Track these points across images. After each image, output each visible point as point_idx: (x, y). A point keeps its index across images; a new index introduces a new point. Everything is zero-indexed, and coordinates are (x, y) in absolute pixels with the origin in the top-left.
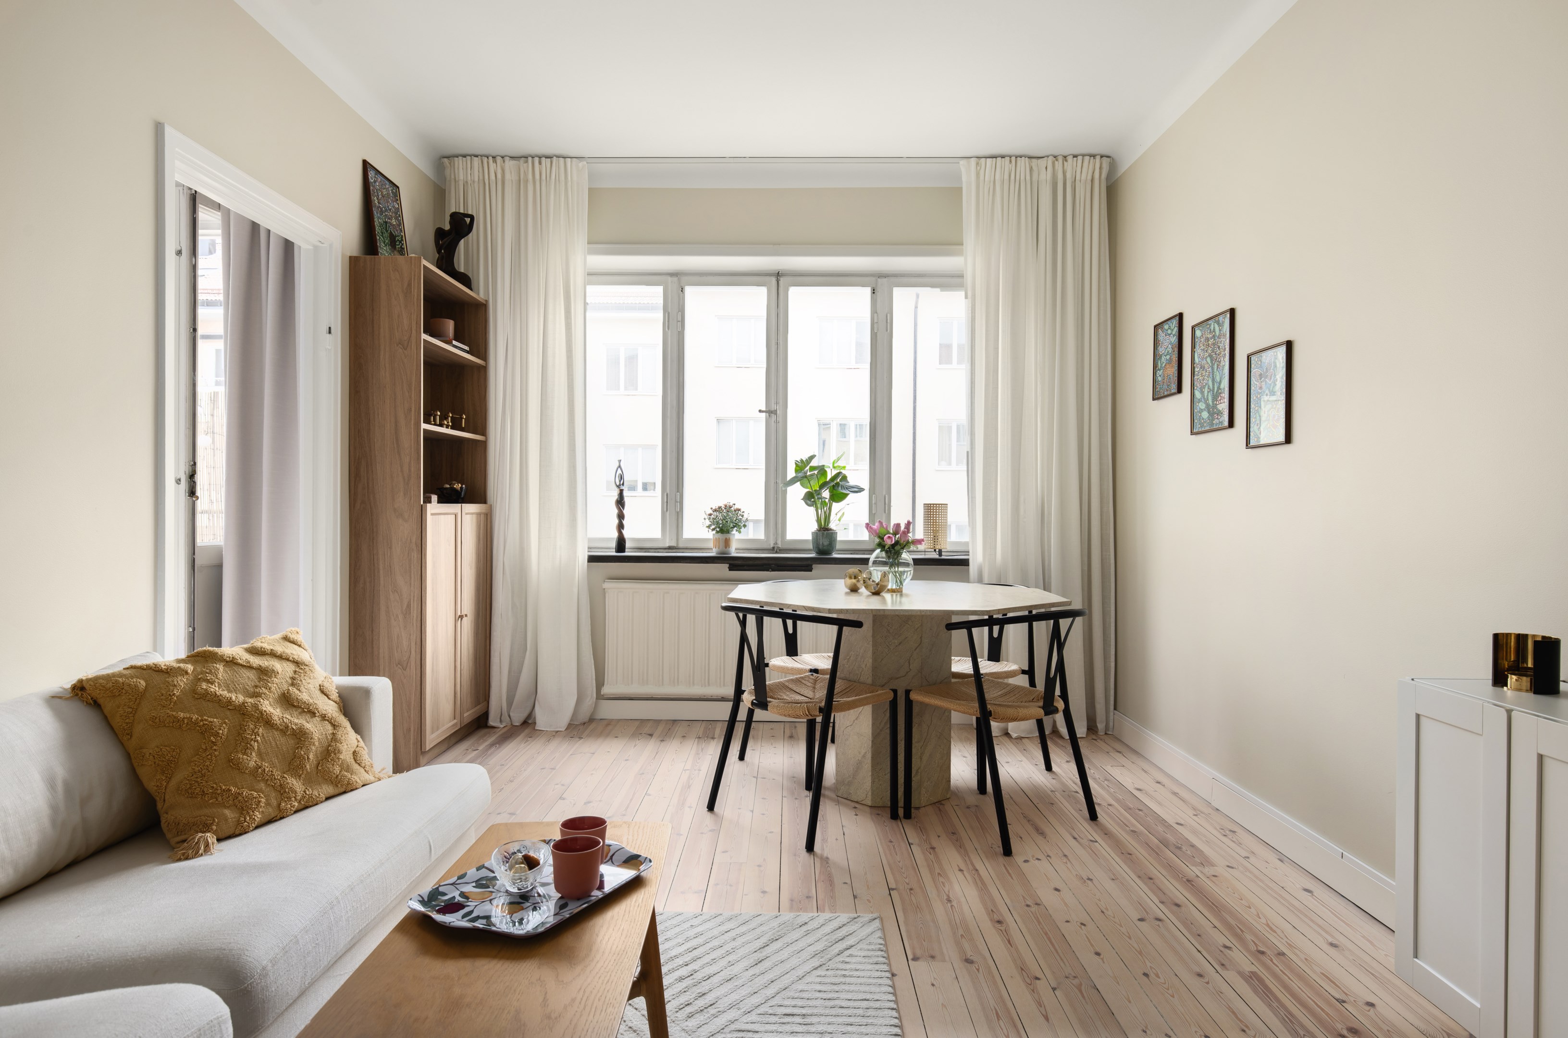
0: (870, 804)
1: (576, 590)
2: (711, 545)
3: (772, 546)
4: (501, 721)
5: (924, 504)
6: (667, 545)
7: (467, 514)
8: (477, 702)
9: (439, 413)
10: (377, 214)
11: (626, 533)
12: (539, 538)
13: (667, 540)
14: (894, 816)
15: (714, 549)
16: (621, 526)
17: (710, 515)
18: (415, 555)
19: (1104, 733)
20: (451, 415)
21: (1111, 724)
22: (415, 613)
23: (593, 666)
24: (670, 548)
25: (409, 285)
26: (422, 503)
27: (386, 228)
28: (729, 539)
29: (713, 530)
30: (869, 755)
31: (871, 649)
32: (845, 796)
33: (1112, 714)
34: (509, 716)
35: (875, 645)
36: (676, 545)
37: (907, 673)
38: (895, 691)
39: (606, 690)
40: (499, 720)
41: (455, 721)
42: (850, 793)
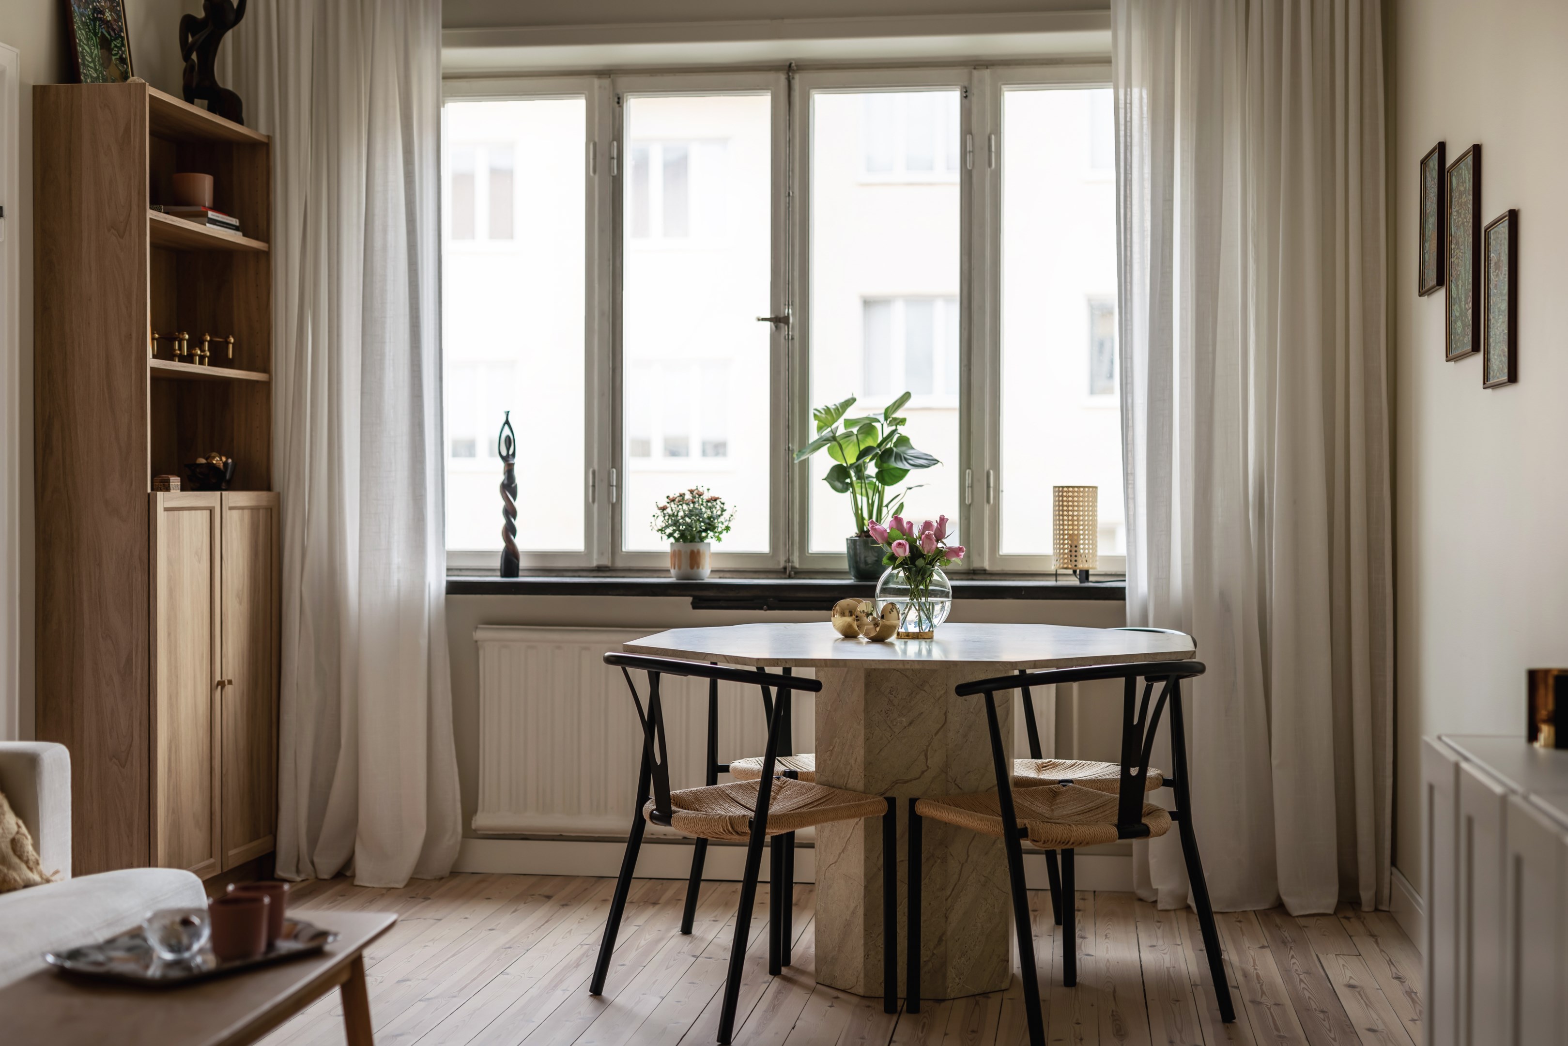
0: (862, 994)
1: (424, 642)
2: (667, 563)
3: (782, 565)
4: (298, 871)
5: (1055, 487)
6: (595, 563)
7: (231, 508)
8: (254, 835)
9: (187, 337)
10: (79, 7)
11: (522, 543)
12: (360, 551)
13: (595, 556)
14: (890, 1008)
15: (673, 571)
16: (510, 531)
17: (663, 509)
18: (139, 577)
19: (1372, 909)
20: (208, 338)
21: (1386, 892)
22: (139, 673)
23: (457, 778)
24: (600, 570)
25: (127, 130)
26: (149, 490)
27: (95, 29)
28: (698, 552)
29: (670, 535)
30: (861, 911)
31: (863, 732)
32: (828, 982)
33: (1387, 873)
34: (313, 863)
35: (869, 725)
36: (609, 564)
37: (923, 772)
38: (891, 802)
39: (481, 821)
40: (294, 869)
41: (212, 860)
42: (835, 977)
